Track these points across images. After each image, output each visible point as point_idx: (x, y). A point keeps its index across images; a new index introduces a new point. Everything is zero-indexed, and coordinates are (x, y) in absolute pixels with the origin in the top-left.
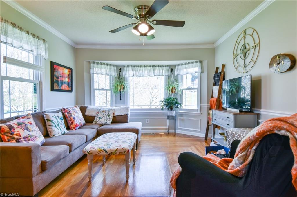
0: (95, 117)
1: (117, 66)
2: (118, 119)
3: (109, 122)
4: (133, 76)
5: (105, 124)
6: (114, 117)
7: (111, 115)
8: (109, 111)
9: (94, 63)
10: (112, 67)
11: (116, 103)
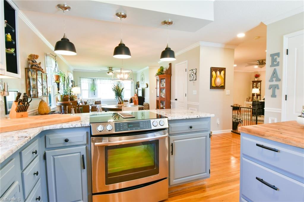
0: (87, 102)
1: (92, 78)
2: (97, 103)
3: (94, 103)
4: (100, 83)
5: (92, 105)
6: (95, 102)
7: (94, 101)
8: (93, 99)
9: (82, 78)
10: (90, 79)
11: (92, 97)
